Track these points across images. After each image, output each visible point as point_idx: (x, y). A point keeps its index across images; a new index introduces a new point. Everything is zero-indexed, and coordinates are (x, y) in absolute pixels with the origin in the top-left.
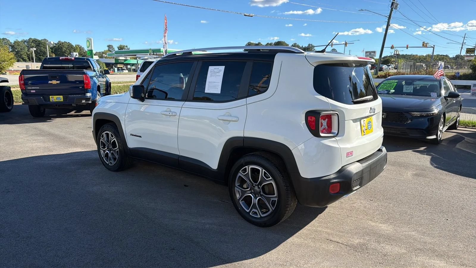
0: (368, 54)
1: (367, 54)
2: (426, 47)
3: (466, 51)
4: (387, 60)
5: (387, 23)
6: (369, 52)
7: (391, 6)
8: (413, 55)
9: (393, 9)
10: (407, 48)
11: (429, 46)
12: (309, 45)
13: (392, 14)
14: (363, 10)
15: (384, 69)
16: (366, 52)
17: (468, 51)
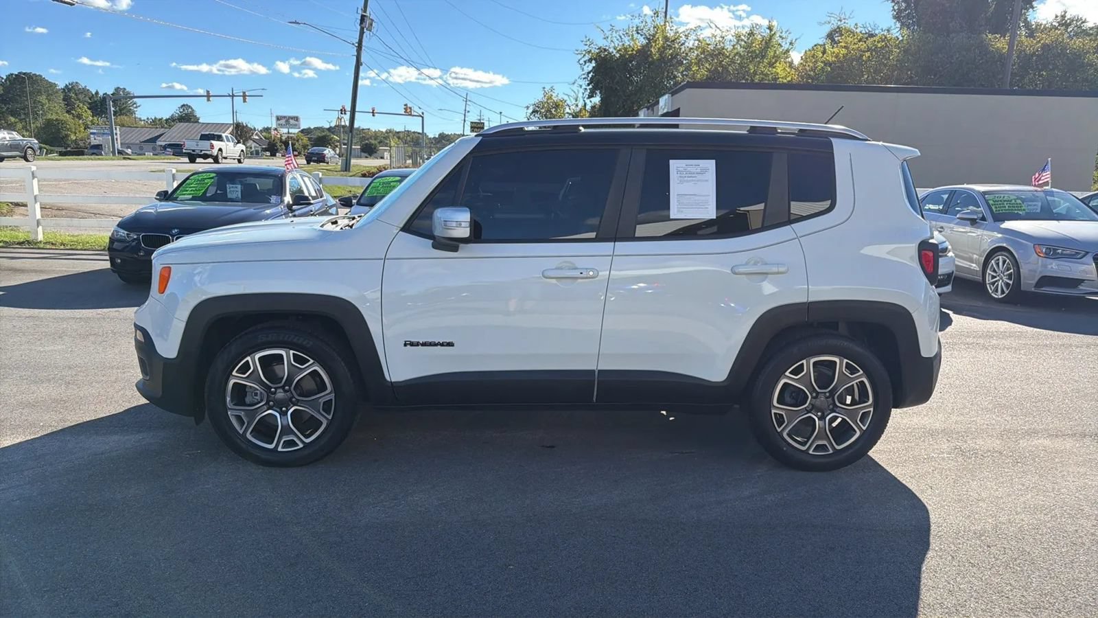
0: (283, 122)
1: (279, 122)
2: (411, 115)
3: (472, 127)
4: (324, 137)
5: (355, 58)
6: (285, 117)
7: (361, 23)
8: (361, 128)
9: (365, 30)
10: (373, 115)
11: (416, 114)
12: (117, 89)
13: (363, 40)
14: (298, 23)
15: (327, 158)
16: (278, 118)
17: (475, 127)
